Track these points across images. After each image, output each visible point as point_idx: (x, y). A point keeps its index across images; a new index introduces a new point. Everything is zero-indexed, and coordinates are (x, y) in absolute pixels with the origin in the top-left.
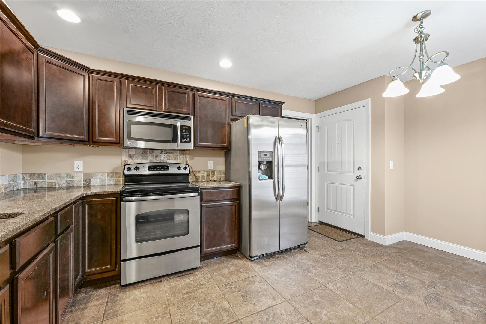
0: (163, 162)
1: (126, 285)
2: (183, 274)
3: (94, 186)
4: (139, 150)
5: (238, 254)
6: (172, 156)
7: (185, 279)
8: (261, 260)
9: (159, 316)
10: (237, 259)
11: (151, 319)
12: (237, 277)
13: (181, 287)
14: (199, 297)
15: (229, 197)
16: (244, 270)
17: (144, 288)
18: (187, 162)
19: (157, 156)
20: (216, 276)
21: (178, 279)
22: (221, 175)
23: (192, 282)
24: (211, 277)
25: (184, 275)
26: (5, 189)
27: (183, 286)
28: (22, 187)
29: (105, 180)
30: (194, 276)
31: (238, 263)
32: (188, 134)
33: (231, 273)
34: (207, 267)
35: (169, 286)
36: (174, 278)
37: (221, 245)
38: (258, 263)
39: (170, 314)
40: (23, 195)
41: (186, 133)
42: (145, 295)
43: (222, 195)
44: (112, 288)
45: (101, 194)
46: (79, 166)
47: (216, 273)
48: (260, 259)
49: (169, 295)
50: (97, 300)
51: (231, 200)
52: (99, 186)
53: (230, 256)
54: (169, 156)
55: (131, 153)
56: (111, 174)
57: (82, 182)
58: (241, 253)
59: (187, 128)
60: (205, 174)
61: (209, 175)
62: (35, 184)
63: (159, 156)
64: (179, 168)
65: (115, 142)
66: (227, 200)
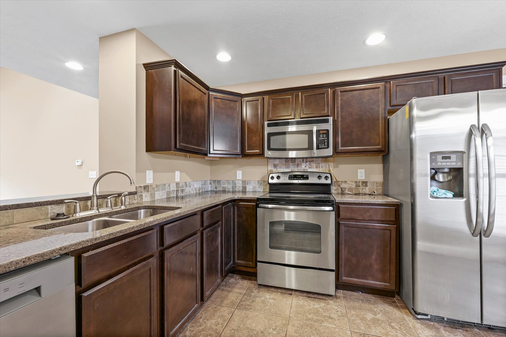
0: (304, 171)
1: (263, 285)
2: (315, 296)
3: (249, 191)
4: (282, 160)
5: (397, 300)
6: (314, 165)
7: (315, 303)
8: (436, 324)
9: (276, 329)
10: (392, 305)
11: (268, 328)
12: (383, 331)
13: (308, 309)
14: (322, 331)
15: (379, 217)
16: (399, 326)
17: (274, 295)
18: (330, 171)
19: (298, 165)
20: (353, 315)
21: (307, 300)
22: (377, 186)
23: (321, 310)
24: (345, 314)
25: (315, 298)
26: (199, 191)
27: (310, 309)
28: (210, 190)
29: (256, 187)
30: (326, 304)
31: (392, 312)
32: (326, 138)
33: (375, 321)
34: (345, 299)
35: (296, 302)
36: (304, 296)
37: (367, 279)
38: (428, 326)
39: (286, 333)
40: (210, 195)
41: (323, 138)
42: (273, 302)
43: (368, 214)
44: (252, 283)
45: (245, 199)
46: (239, 175)
47: (354, 313)
48: (436, 322)
49: (293, 312)
50: (240, 288)
51: (382, 222)
52: (252, 192)
53: (383, 298)
54: (310, 164)
55: (275, 163)
56: (260, 182)
57: (241, 188)
58: (402, 299)
59: (325, 132)
60: (353, 185)
61: (359, 186)
62: (216, 188)
63: (300, 165)
64: (319, 177)
65: (259, 153)
66: (376, 221)
